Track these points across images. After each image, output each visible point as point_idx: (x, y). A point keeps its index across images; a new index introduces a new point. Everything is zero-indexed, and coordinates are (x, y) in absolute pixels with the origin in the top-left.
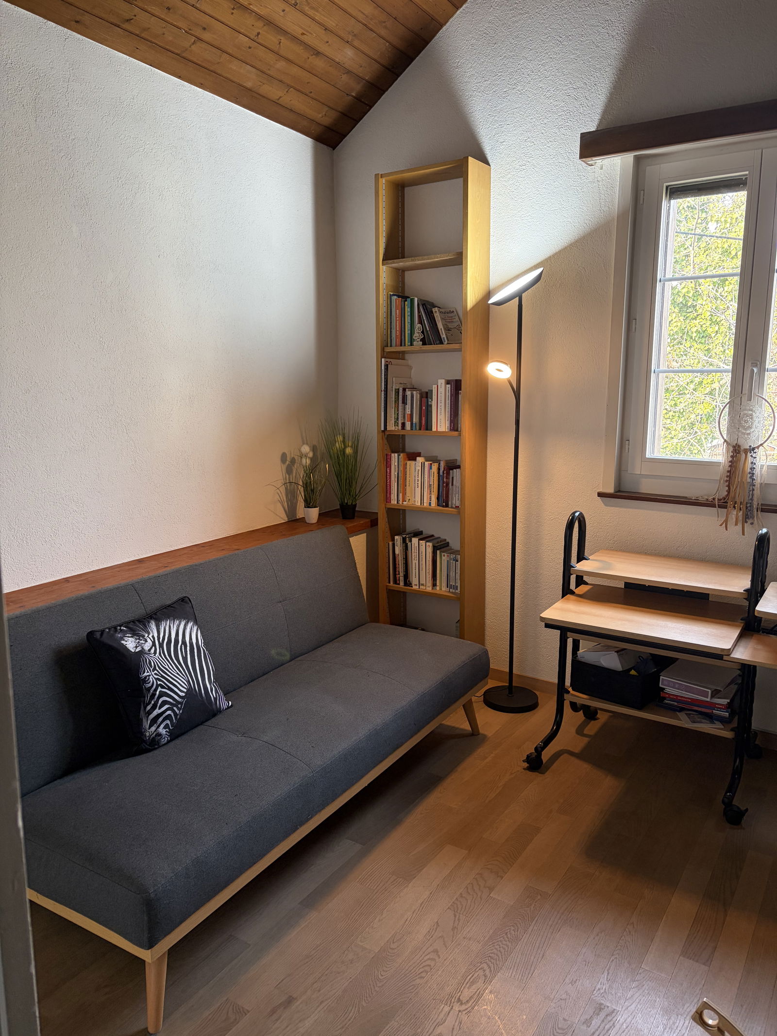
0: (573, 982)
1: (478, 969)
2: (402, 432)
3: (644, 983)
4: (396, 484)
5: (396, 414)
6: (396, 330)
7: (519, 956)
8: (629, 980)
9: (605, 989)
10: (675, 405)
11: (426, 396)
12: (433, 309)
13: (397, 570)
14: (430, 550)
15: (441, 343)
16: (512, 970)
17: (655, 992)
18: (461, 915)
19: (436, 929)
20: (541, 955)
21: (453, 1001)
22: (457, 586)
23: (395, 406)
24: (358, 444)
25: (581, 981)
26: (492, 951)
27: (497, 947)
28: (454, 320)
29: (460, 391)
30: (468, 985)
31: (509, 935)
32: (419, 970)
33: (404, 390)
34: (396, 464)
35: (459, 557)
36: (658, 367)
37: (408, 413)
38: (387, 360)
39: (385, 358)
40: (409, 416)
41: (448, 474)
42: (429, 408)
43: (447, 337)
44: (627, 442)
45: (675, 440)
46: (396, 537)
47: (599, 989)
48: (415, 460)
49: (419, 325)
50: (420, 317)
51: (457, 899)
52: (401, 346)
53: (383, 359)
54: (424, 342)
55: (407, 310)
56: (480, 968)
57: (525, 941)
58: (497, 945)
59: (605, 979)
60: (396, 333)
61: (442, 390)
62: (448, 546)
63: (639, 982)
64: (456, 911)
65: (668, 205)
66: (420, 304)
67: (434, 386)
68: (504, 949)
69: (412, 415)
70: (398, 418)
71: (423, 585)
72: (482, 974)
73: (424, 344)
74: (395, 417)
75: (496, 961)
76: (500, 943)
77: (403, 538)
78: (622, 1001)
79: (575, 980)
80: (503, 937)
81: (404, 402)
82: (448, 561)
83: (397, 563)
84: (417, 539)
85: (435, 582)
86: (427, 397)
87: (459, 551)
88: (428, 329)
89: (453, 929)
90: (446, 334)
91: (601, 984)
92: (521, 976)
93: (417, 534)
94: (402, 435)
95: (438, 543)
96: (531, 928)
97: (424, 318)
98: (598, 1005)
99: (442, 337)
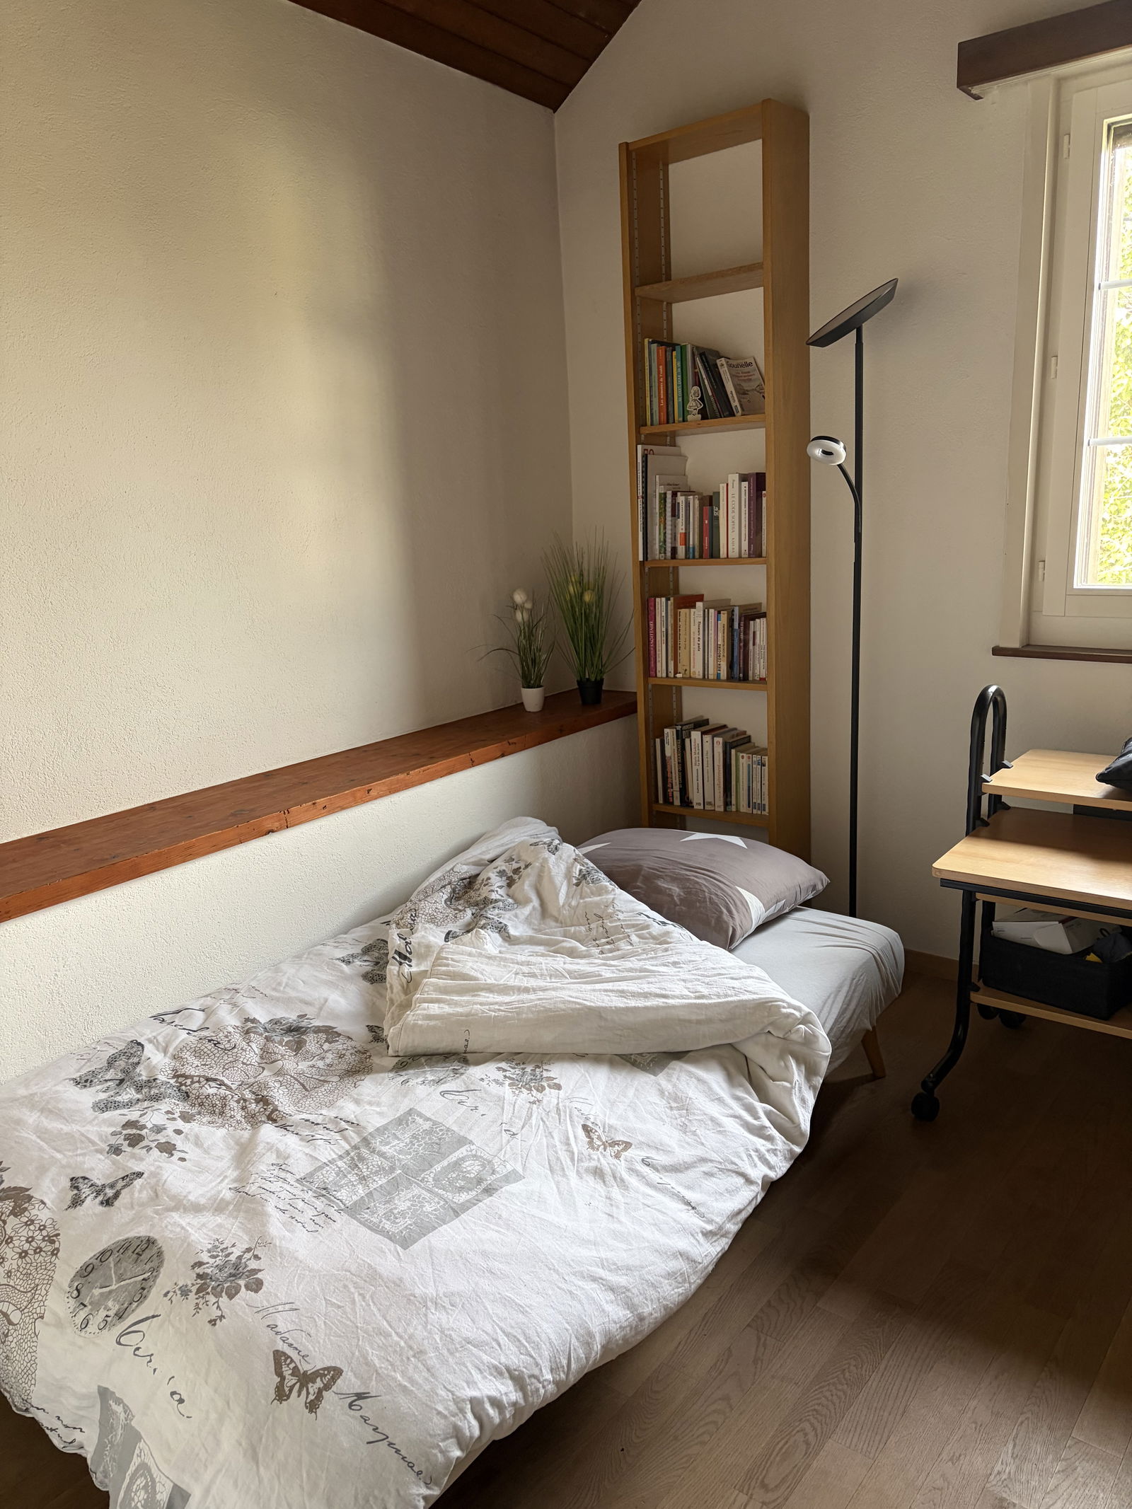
0: (954, 1460)
1: (795, 1432)
2: (672, 563)
3: (1077, 1463)
4: (664, 646)
5: (662, 534)
6: (660, 399)
7: (864, 1412)
8: (1050, 1457)
9: (1010, 1473)
10: (1118, 511)
11: (710, 502)
12: (718, 361)
13: (669, 781)
14: (719, 750)
15: (732, 414)
16: (851, 1435)
17: (1097, 1481)
18: (768, 1338)
19: (727, 1360)
20: (900, 1411)
21: (753, 1484)
22: (764, 805)
23: (660, 522)
24: (604, 582)
25: (968, 1458)
26: (819, 1401)
27: (828, 1394)
28: (753, 377)
29: (764, 492)
30: (778, 1459)
31: (847, 1374)
32: (698, 1430)
33: (674, 495)
34: (664, 614)
35: (766, 759)
36: (1096, 435)
37: (681, 531)
38: (646, 447)
39: (642, 444)
40: (683, 536)
41: (747, 627)
42: (714, 520)
43: (741, 405)
44: (1041, 564)
45: (1117, 568)
46: (666, 731)
47: (999, 1473)
48: (694, 607)
49: (696, 388)
50: (696, 375)
51: (762, 1310)
52: (668, 423)
53: (639, 447)
54: (704, 415)
55: (676, 364)
56: (798, 1429)
57: (874, 1386)
58: (828, 1390)
59: (1010, 1455)
60: (660, 403)
61: (734, 491)
62: (749, 741)
63: (1068, 1461)
64: (760, 1330)
65: (1112, 157)
66: (696, 353)
67: (721, 485)
68: (839, 1398)
69: (686, 535)
70: (665, 541)
71: (710, 803)
72: (802, 1440)
73: (704, 417)
74: (660, 539)
75: (826, 1418)
76: (832, 1388)
77: (677, 731)
78: (1039, 1496)
79: (957, 1454)
80: (836, 1377)
81: (675, 514)
82: (749, 765)
83: (669, 770)
84: (700, 733)
85: (729, 799)
86: (711, 505)
87: (766, 749)
88: (710, 394)
89: (755, 1362)
90: (740, 401)
91: (1002, 1463)
92: (866, 1445)
93: (700, 724)
94: (673, 567)
95: (733, 737)
96: (884, 1362)
97: (704, 377)
98: (997, 1501)
99: (733, 405)
